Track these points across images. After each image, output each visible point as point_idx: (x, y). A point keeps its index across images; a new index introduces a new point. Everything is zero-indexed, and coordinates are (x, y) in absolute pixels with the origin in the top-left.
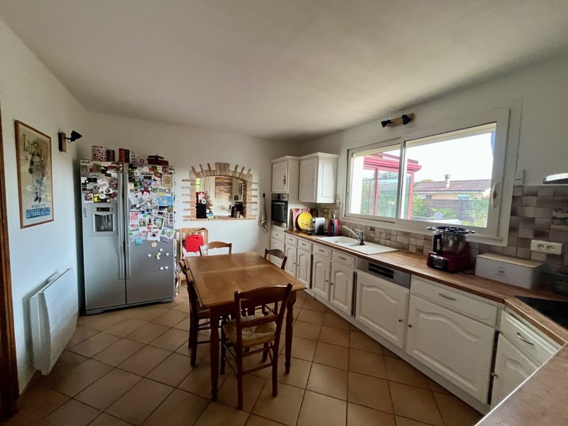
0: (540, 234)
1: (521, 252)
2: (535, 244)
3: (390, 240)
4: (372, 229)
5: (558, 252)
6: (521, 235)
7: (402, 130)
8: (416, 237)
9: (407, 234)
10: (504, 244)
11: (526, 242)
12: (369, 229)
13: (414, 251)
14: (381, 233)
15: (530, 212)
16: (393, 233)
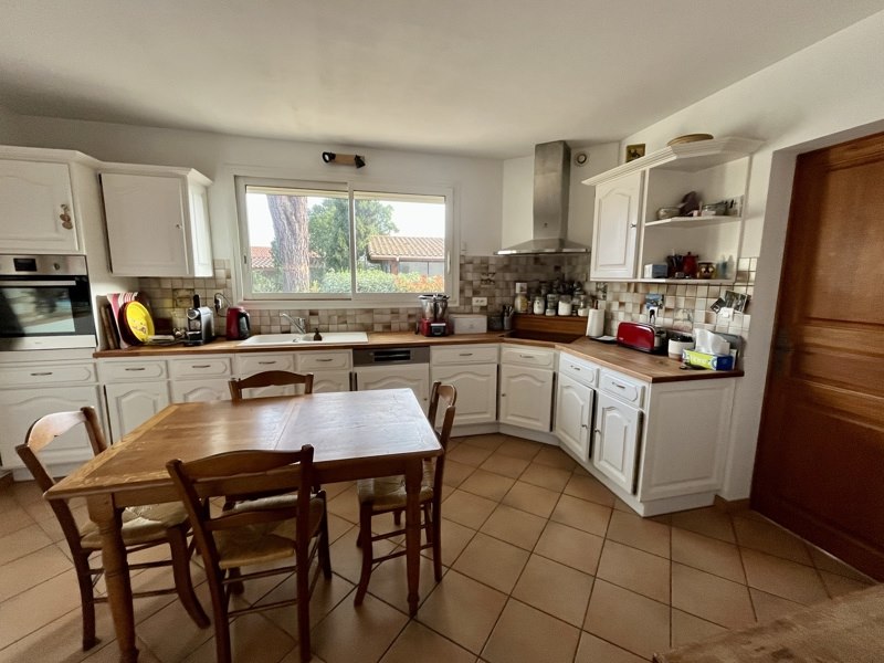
0: (476, 293)
1: (468, 309)
2: (474, 299)
3: (346, 322)
4: (313, 313)
5: (485, 304)
6: (466, 295)
7: (346, 173)
8: (381, 312)
9: (369, 311)
10: (457, 305)
11: (470, 299)
12: (308, 313)
13: (380, 329)
14: (330, 317)
15: (470, 277)
16: (348, 313)
